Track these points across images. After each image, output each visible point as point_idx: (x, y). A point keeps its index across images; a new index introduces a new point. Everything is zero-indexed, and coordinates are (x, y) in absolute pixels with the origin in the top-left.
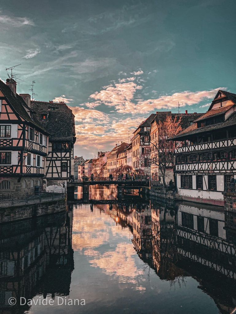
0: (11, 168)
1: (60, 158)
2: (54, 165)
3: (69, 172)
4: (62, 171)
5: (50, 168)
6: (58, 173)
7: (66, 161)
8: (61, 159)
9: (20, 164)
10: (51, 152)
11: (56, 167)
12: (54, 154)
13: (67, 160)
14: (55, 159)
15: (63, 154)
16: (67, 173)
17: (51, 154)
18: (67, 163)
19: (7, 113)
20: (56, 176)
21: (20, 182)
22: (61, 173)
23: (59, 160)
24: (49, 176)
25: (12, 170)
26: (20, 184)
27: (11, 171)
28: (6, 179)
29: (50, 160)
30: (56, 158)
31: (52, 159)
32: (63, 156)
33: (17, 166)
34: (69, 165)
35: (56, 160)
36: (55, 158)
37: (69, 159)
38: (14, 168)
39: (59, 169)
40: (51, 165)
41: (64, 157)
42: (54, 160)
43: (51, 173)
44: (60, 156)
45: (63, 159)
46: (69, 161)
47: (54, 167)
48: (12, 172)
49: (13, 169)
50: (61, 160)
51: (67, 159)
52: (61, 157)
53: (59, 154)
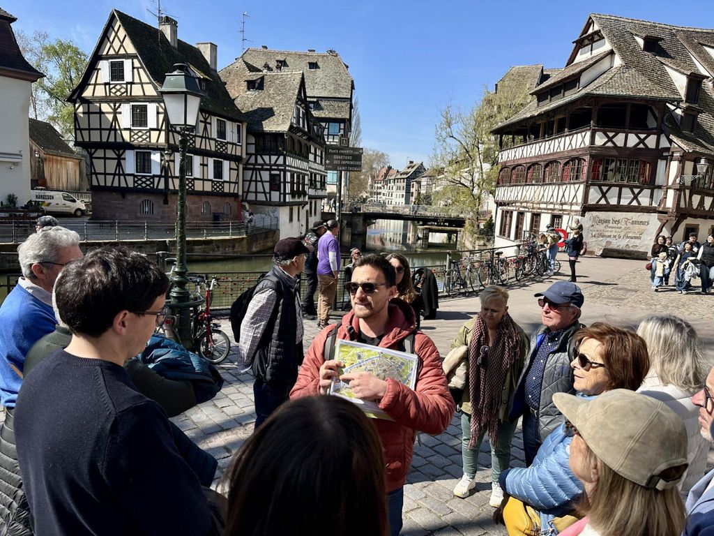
0: (152, 180)
1: (267, 165)
2: (259, 179)
3: (282, 191)
4: (272, 189)
5: (253, 184)
6: (264, 192)
7: (278, 172)
8: (269, 167)
9: (163, 174)
10: (253, 154)
11: (262, 181)
12: (259, 157)
13: (280, 170)
14: (260, 167)
15: (274, 158)
16: (280, 194)
17: (253, 157)
18: (279, 175)
19: (142, 83)
20: (261, 197)
21: (167, 204)
22: (270, 193)
23: (267, 170)
24: (251, 197)
25: (153, 183)
26: (169, 207)
27: (152, 185)
28: (147, 198)
29: (253, 169)
30: (262, 165)
31: (256, 167)
32: (273, 162)
33: (160, 177)
34: (282, 180)
35: (263, 169)
36: (259, 165)
37: (283, 168)
38: (156, 179)
39: (267, 186)
40: (254, 179)
41: (275, 164)
42: (259, 170)
43: (254, 192)
44: (268, 162)
45: (273, 167)
46: (282, 173)
47: (259, 181)
48: (154, 185)
49: (154, 180)
50: (270, 170)
51: (280, 168)
52: (270, 165)
53: (266, 158)
